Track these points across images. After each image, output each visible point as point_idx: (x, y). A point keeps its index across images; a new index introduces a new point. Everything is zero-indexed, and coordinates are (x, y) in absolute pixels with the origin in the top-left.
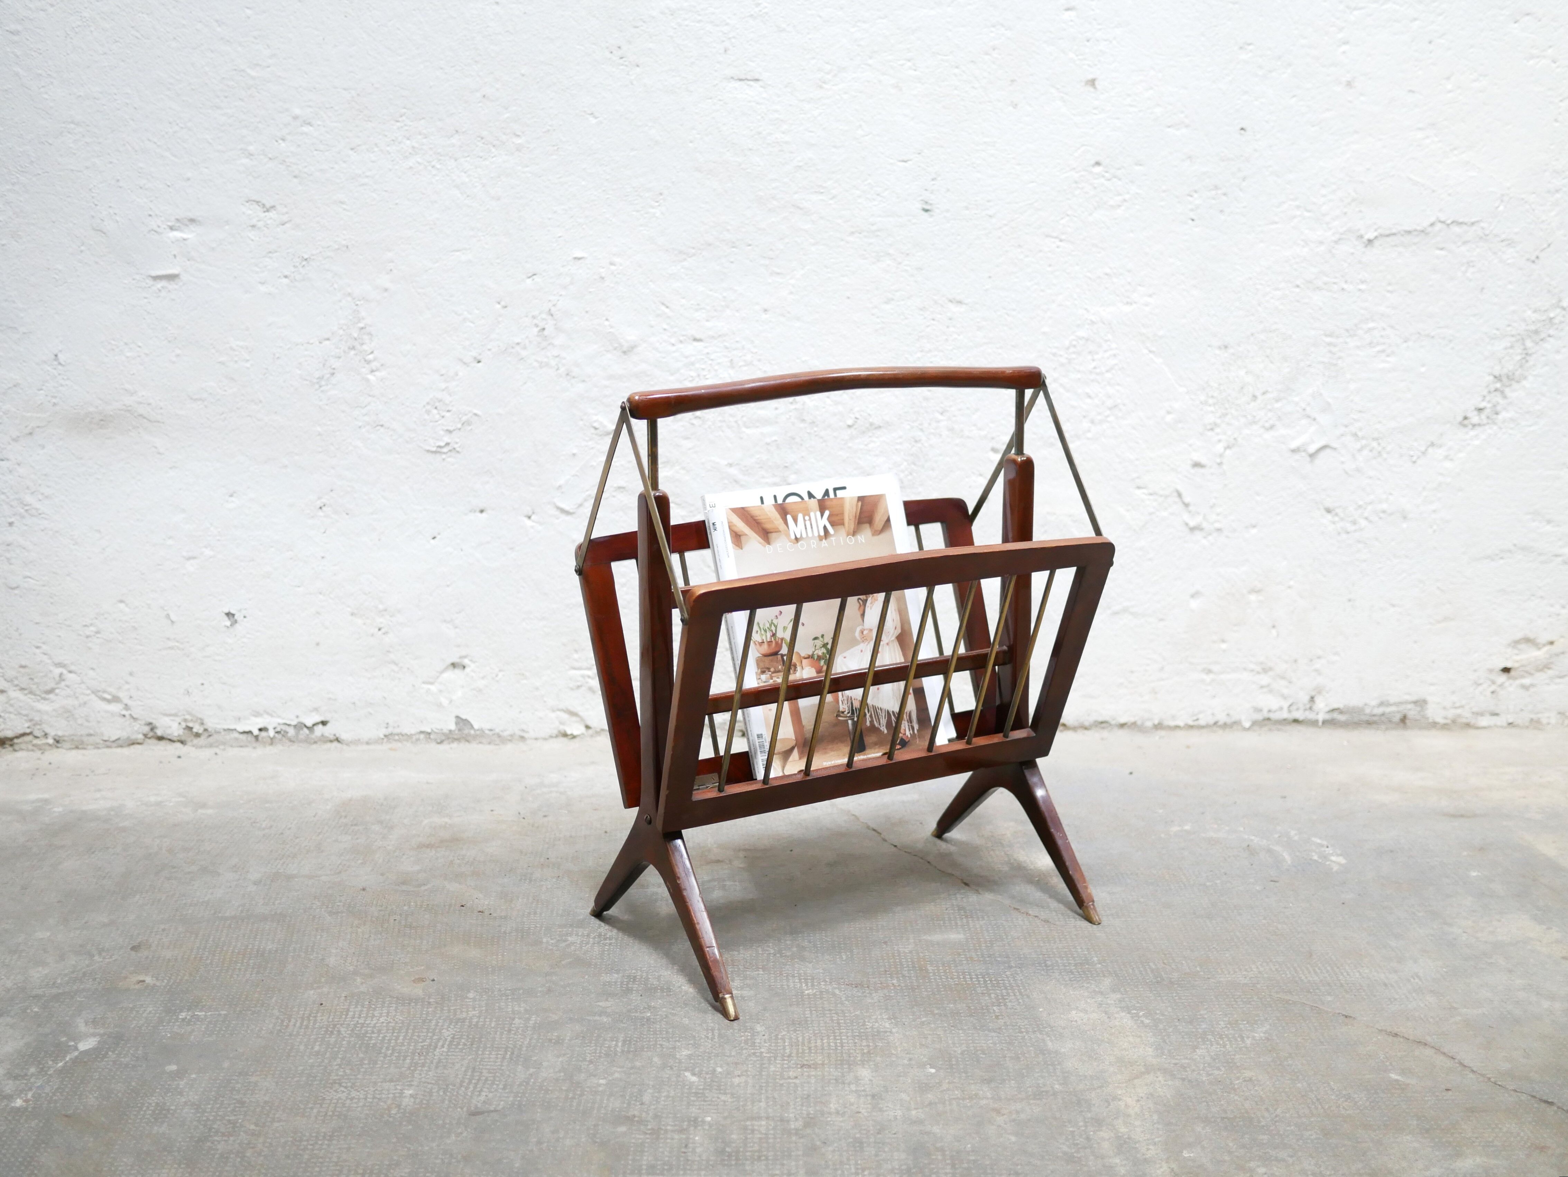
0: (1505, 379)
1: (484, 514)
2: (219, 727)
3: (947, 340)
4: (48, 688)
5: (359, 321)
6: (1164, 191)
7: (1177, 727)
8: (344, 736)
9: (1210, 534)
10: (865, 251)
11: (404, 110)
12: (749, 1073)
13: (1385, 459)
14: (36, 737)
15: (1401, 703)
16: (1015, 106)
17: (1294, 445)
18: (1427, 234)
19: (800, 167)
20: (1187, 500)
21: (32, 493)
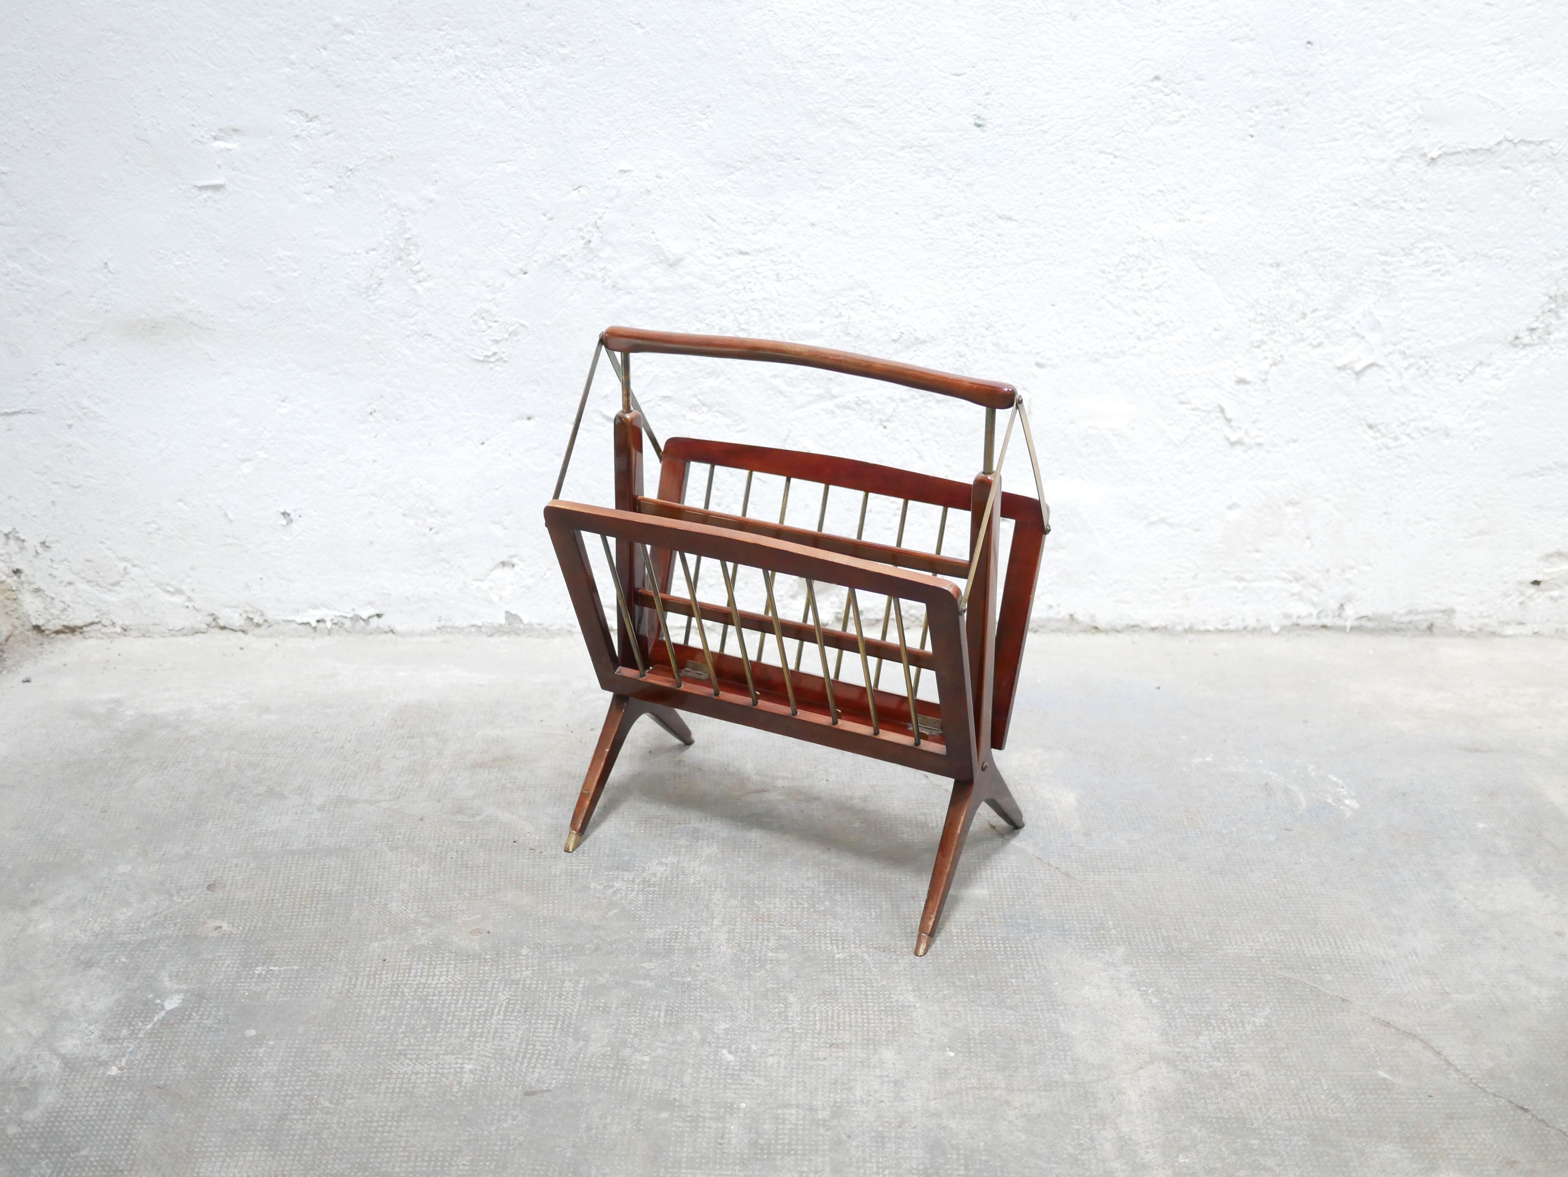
0: (1560, 300)
1: (531, 421)
2: (278, 618)
3: (995, 256)
4: (114, 580)
5: (405, 232)
6: (1224, 107)
7: (1208, 631)
8: (398, 628)
9: (1250, 448)
10: (915, 165)
11: (447, 19)
12: (782, 1052)
13: (1432, 378)
14: (105, 626)
15: (1429, 612)
16: (1074, 18)
17: (1340, 363)
18: (1493, 153)
19: (851, 80)
20: (1229, 416)
21: (89, 397)
